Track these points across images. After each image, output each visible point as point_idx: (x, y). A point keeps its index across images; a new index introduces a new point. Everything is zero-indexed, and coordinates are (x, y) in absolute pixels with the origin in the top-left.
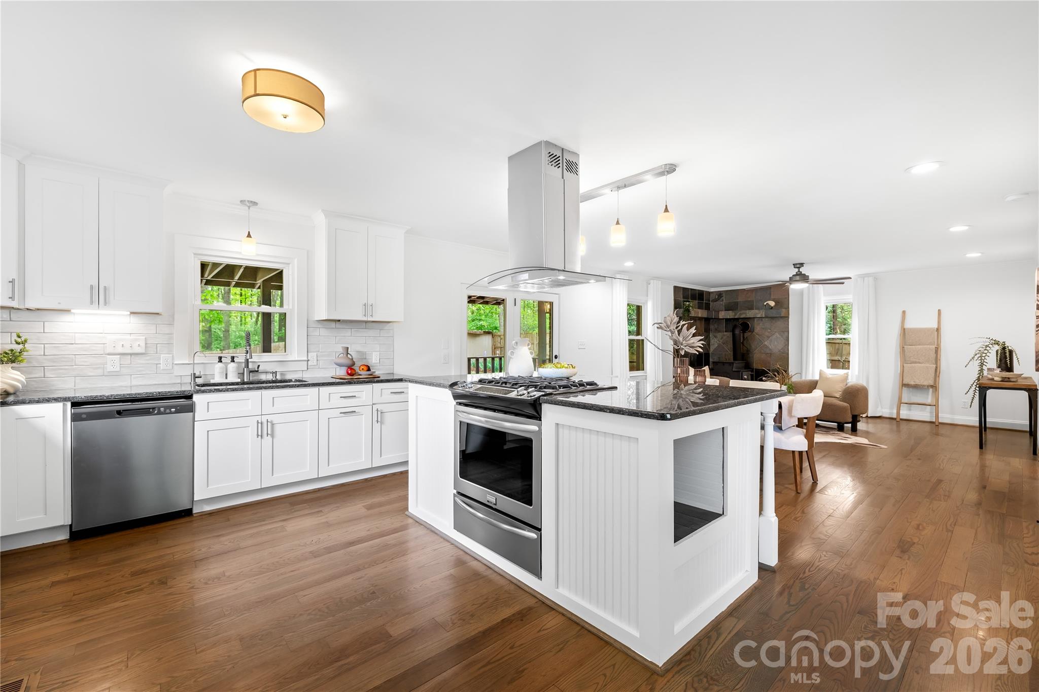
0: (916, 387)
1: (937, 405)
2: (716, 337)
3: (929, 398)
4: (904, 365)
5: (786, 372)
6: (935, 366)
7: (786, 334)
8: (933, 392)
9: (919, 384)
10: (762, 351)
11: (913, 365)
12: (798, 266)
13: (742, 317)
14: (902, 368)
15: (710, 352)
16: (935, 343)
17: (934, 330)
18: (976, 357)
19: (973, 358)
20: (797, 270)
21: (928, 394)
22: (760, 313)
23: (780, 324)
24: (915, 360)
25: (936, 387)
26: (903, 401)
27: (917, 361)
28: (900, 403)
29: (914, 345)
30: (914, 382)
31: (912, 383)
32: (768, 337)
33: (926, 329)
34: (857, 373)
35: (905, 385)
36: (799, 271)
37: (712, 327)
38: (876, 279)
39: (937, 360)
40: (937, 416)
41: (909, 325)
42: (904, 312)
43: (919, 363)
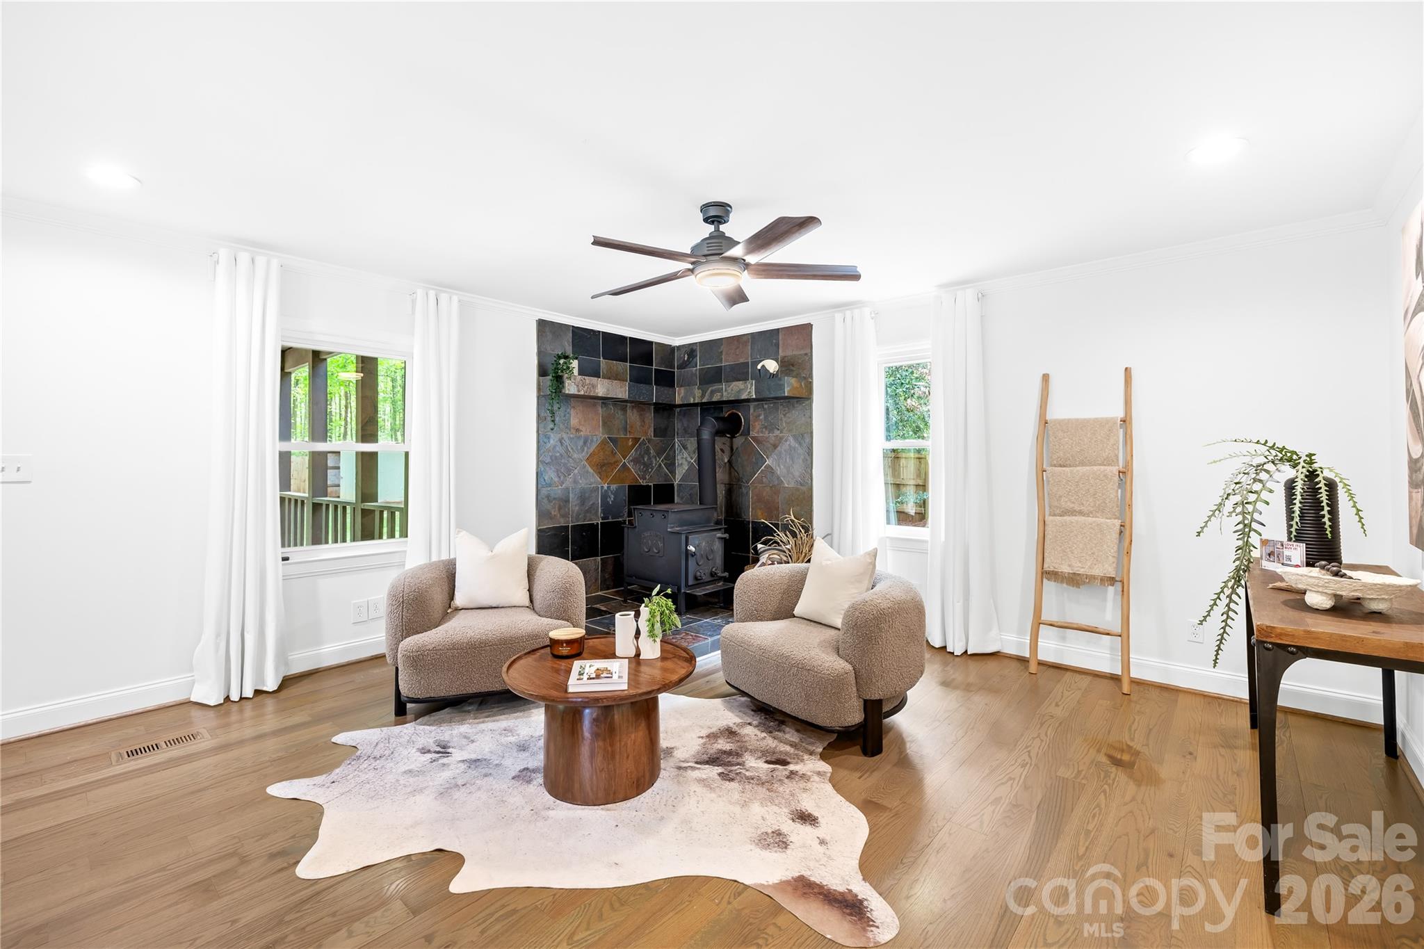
0: (1074, 580)
1: (1125, 635)
2: (685, 448)
3: (1106, 612)
4: (1049, 519)
5: (807, 530)
6: (1118, 523)
7: (807, 440)
8: (1116, 593)
9: (1081, 571)
10: (764, 480)
11: (1067, 518)
12: (713, 212)
13: (715, 399)
14: (1042, 529)
15: (675, 484)
16: (1117, 456)
17: (1116, 423)
18: (1229, 505)
19: (1219, 507)
20: (711, 228)
21: (1105, 600)
22: (748, 390)
23: (796, 414)
24: (1072, 505)
25: (1122, 582)
26: (1044, 618)
27: (1077, 508)
28: (1038, 623)
29: (1070, 466)
30: (1070, 566)
31: (1065, 569)
32: (775, 446)
33: (1096, 420)
34: (943, 539)
35: (1047, 574)
36: (717, 230)
37: (678, 425)
38: (982, 297)
39: (1124, 509)
40: (1126, 664)
41: (1057, 412)
42: (1046, 378)
43: (1081, 513)
